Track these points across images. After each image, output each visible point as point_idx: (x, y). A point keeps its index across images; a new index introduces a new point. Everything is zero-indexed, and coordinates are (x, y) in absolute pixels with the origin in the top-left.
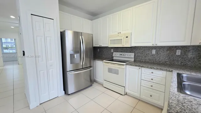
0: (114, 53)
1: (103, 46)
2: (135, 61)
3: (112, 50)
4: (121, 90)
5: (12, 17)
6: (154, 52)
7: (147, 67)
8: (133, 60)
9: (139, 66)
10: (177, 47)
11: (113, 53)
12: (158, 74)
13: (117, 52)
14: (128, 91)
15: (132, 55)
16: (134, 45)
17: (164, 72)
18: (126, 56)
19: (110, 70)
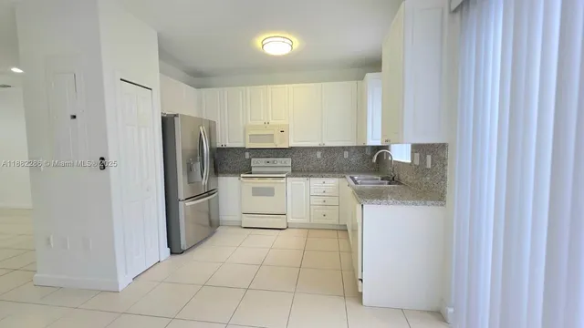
0: (253, 159)
1: (229, 145)
2: (292, 171)
3: (247, 155)
4: (279, 222)
5: (16, 70)
6: (319, 155)
7: (318, 177)
8: (290, 170)
9: (307, 176)
10: (344, 148)
11: (250, 159)
12: (331, 183)
13: (259, 157)
14: (290, 220)
15: (288, 161)
16: (292, 144)
17: (336, 180)
18: (279, 164)
19: (257, 192)
